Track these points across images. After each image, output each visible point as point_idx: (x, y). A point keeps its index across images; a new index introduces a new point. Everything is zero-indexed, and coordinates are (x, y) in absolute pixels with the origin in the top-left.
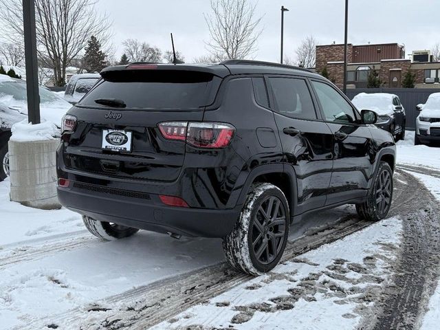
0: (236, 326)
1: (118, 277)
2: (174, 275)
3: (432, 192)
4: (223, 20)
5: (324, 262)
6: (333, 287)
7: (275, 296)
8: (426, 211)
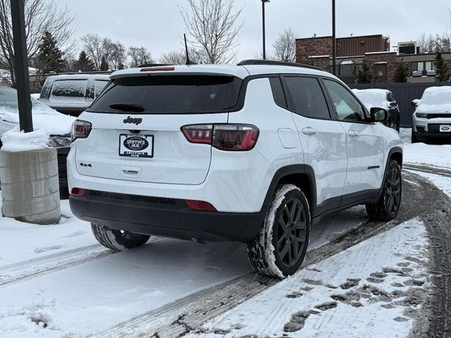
0: (290, 334)
1: (152, 291)
2: (208, 287)
3: (444, 192)
4: (200, 13)
5: (357, 267)
6: (375, 291)
7: (320, 303)
8: (444, 211)
